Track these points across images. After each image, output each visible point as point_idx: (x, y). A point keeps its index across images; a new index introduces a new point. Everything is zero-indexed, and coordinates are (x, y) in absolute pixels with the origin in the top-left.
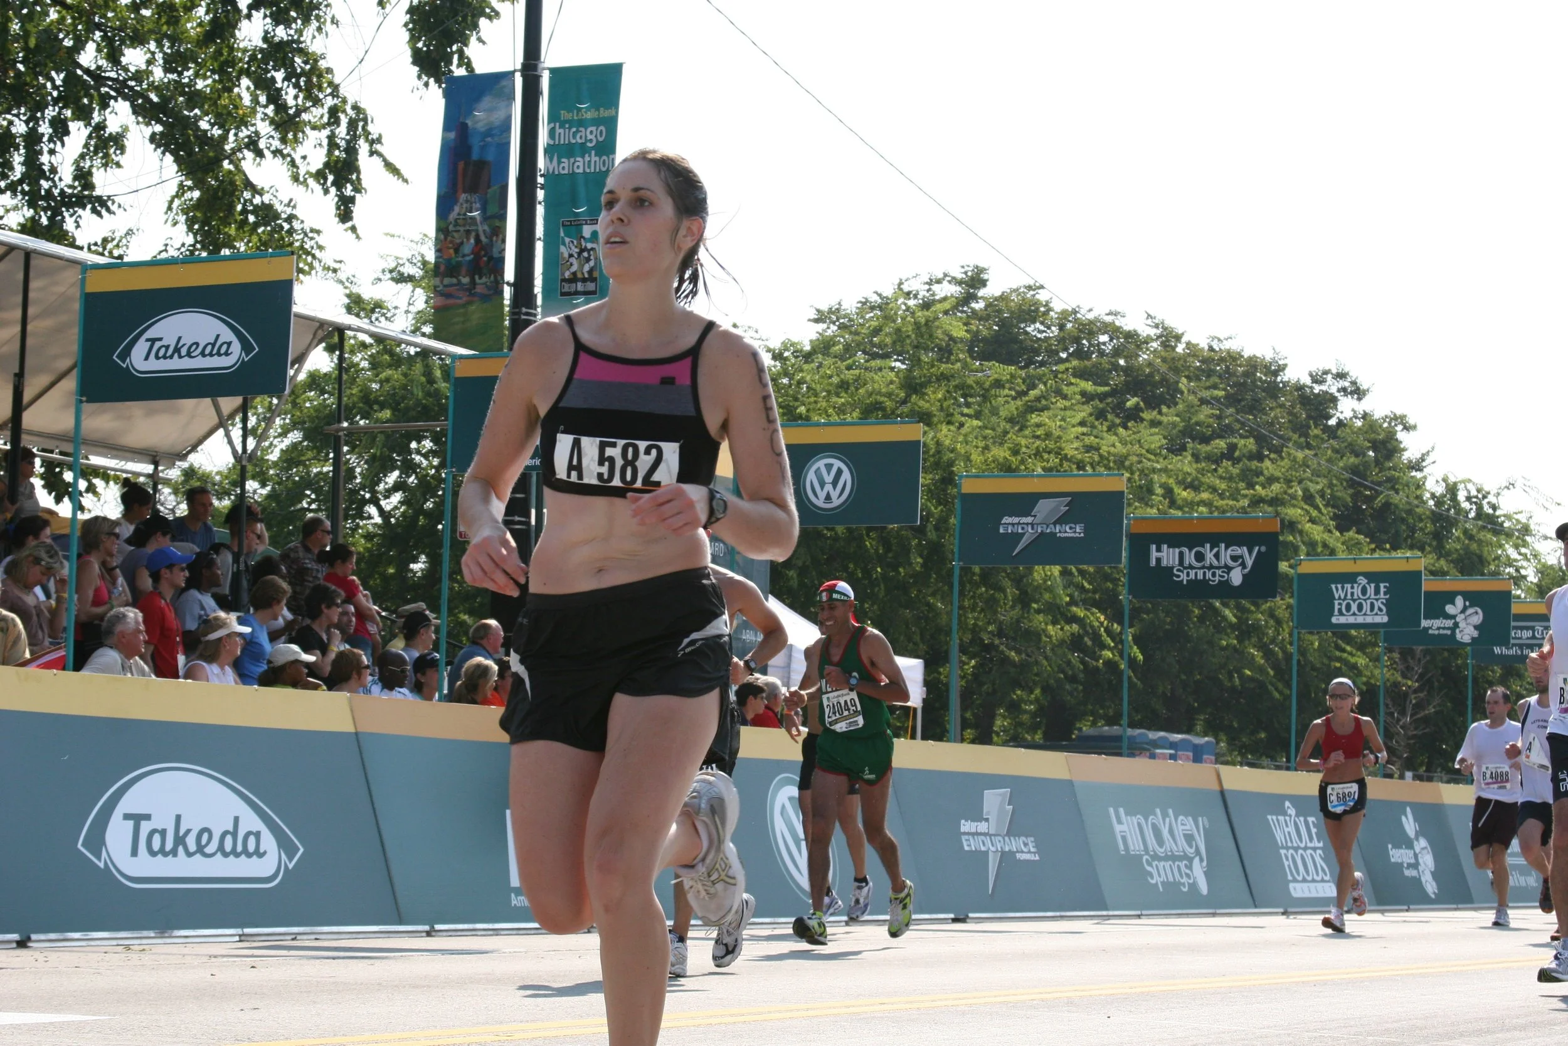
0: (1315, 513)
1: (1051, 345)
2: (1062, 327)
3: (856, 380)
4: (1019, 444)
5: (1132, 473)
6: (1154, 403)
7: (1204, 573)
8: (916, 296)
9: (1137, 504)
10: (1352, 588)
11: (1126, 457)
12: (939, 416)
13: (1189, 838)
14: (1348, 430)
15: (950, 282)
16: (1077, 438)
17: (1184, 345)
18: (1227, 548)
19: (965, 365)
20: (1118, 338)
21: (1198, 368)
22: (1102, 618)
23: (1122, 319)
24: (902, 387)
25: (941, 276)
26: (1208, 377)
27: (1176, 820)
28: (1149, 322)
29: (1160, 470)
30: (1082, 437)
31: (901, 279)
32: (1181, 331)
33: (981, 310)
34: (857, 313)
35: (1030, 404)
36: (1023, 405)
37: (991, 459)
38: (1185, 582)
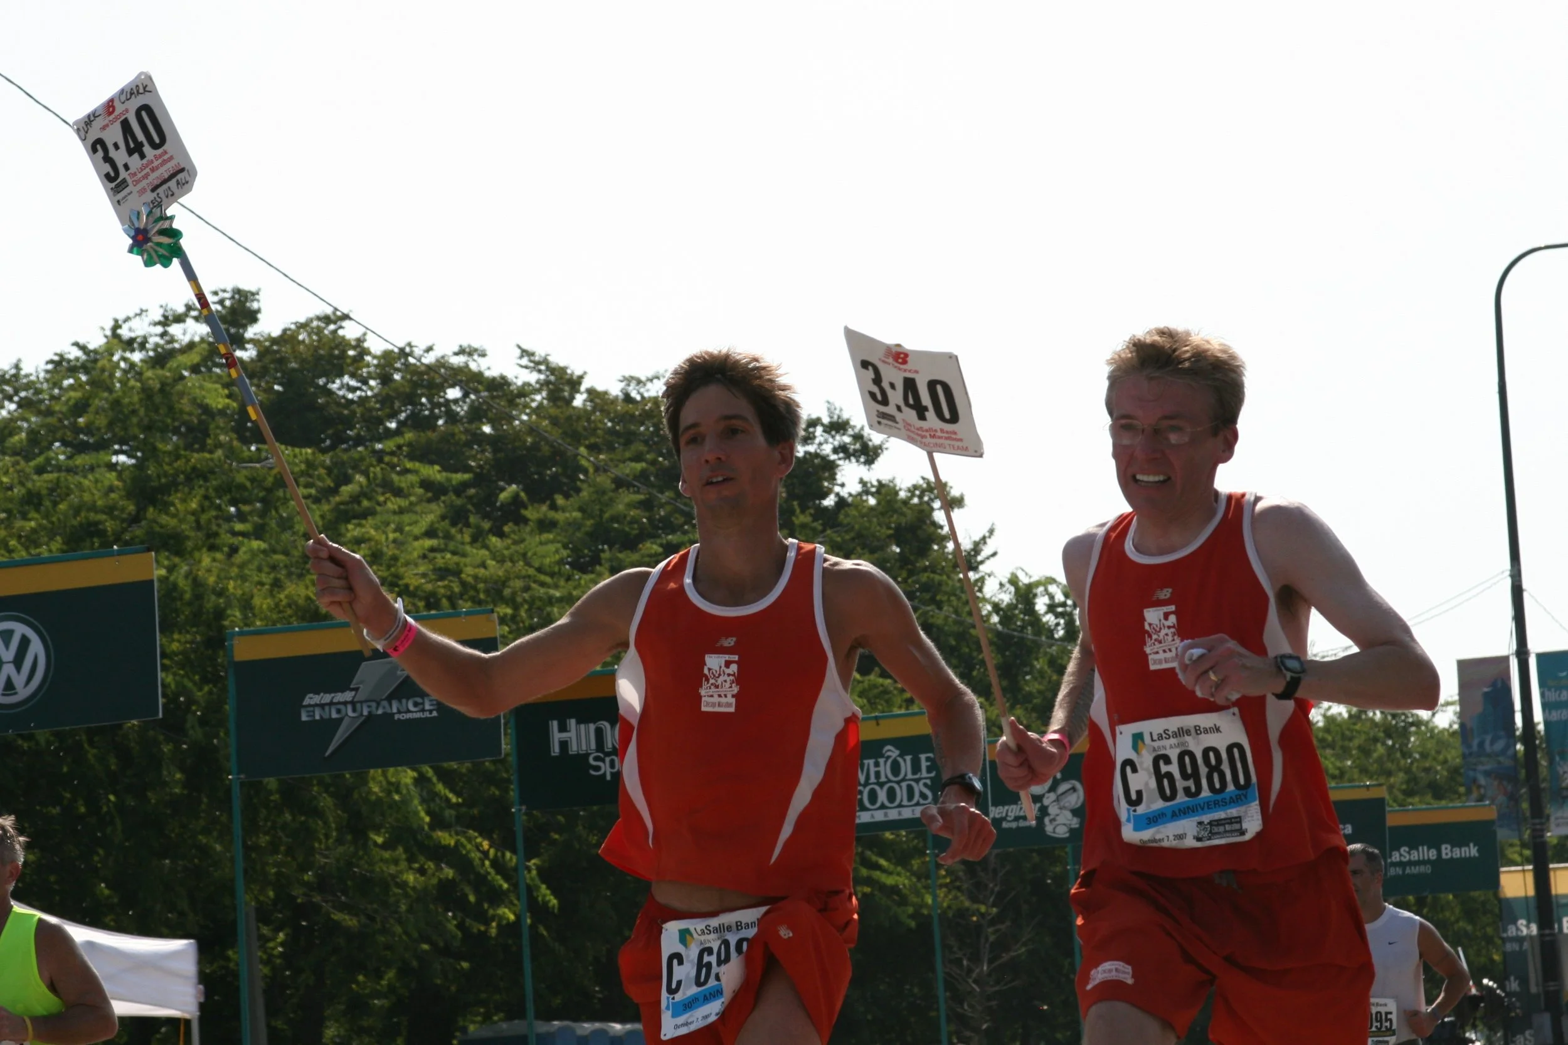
1: (371, 410)
2: (385, 379)
3: (52, 490)
5: (516, 607)
6: (541, 492)
8: (143, 346)
10: (877, 764)
11: (504, 583)
12: (194, 537)
14: (853, 512)
15: (196, 318)
16: (424, 557)
17: (585, 396)
19: (231, 453)
20: (477, 391)
21: (612, 432)
22: (486, 845)
23: (480, 360)
24: (129, 495)
25: (181, 309)
26: (627, 443)
28: (525, 361)
29: (560, 600)
30: (432, 555)
31: (116, 321)
32: (578, 373)
33: (252, 360)
34: (47, 380)
35: (342, 507)
36: (332, 511)
37: (284, 602)
38: (608, 778)
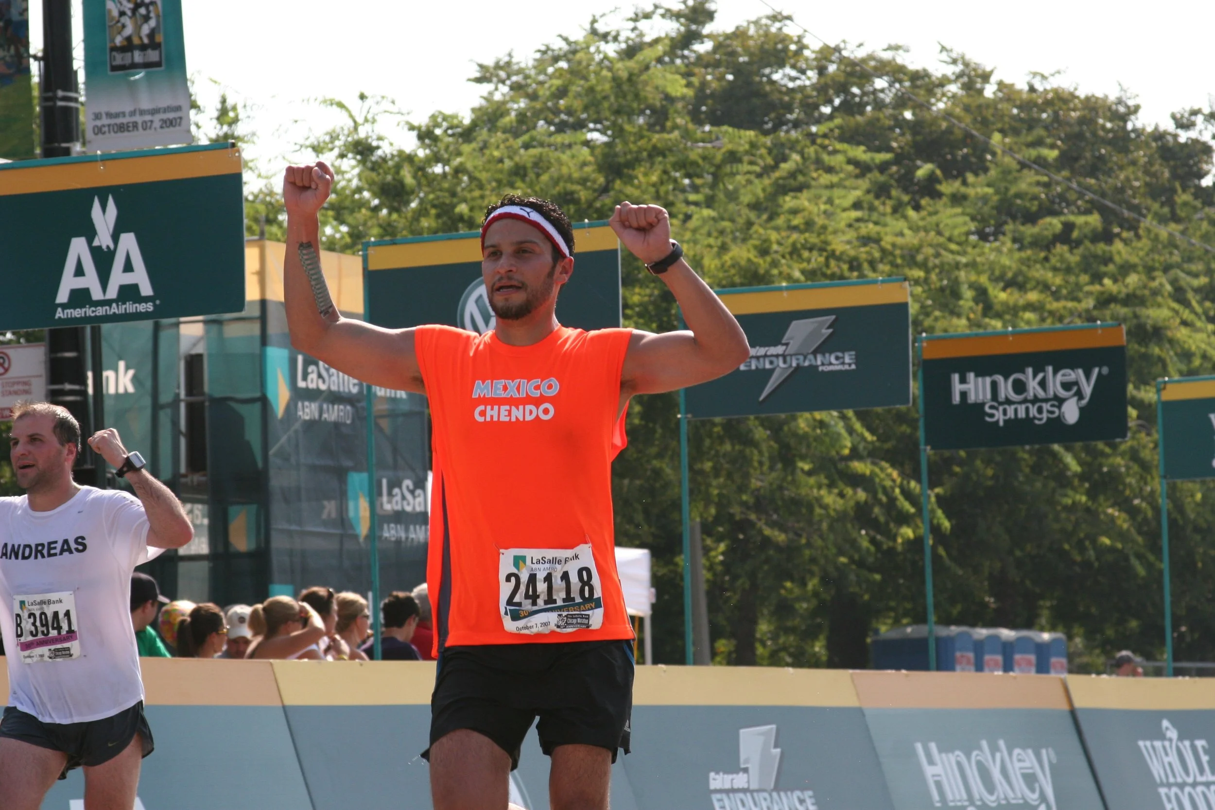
0: (1186, 314)
1: (808, 97)
2: (821, 71)
3: (536, 165)
4: (767, 241)
5: (928, 271)
6: (955, 169)
7: (1027, 409)
8: (616, 39)
9: (937, 313)
11: (918, 249)
13: (1030, 779)
15: (663, 16)
16: (850, 226)
17: (994, 87)
18: (1055, 372)
19: (686, 134)
20: (900, 81)
21: (1013, 117)
22: (895, 474)
23: (905, 55)
24: (600, 169)
25: (649, 8)
26: (1030, 128)
27: (1010, 754)
28: (944, 56)
29: (966, 265)
30: (857, 225)
31: (594, 16)
32: (988, 69)
33: (708, 53)
34: (535, 67)
35: (781, 182)
36: (771, 185)
37: (729, 263)
38: (1001, 423)
